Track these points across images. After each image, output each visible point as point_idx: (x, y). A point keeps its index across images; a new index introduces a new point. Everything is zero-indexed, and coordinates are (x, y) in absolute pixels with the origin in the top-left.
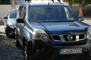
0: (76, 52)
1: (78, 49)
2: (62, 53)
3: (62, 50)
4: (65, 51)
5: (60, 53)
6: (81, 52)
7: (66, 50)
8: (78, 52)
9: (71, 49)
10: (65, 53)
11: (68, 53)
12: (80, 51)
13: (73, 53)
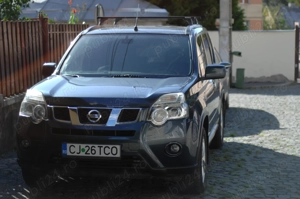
0: (103, 155)
1: (111, 146)
2: (69, 154)
3: (68, 145)
4: (74, 150)
5: (64, 152)
6: (118, 155)
7: (77, 146)
8: (111, 155)
9: (90, 146)
10: (75, 154)
11: (83, 154)
12: (114, 152)
13: (97, 154)
